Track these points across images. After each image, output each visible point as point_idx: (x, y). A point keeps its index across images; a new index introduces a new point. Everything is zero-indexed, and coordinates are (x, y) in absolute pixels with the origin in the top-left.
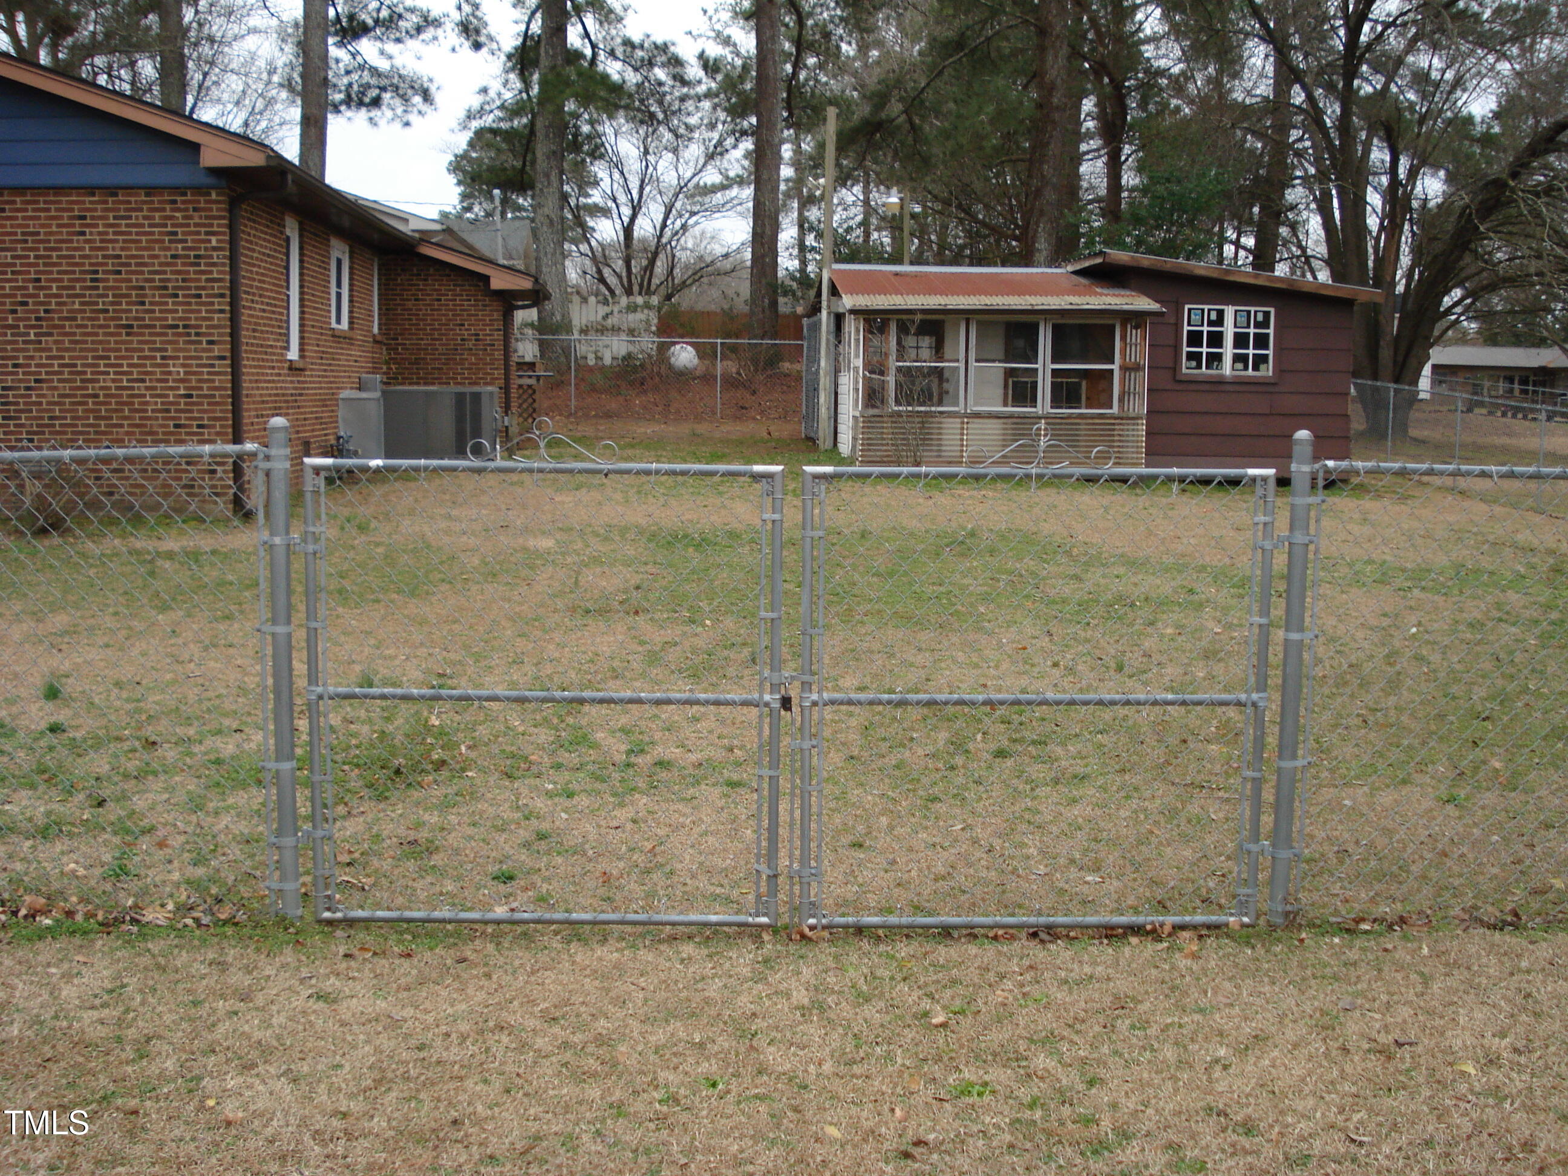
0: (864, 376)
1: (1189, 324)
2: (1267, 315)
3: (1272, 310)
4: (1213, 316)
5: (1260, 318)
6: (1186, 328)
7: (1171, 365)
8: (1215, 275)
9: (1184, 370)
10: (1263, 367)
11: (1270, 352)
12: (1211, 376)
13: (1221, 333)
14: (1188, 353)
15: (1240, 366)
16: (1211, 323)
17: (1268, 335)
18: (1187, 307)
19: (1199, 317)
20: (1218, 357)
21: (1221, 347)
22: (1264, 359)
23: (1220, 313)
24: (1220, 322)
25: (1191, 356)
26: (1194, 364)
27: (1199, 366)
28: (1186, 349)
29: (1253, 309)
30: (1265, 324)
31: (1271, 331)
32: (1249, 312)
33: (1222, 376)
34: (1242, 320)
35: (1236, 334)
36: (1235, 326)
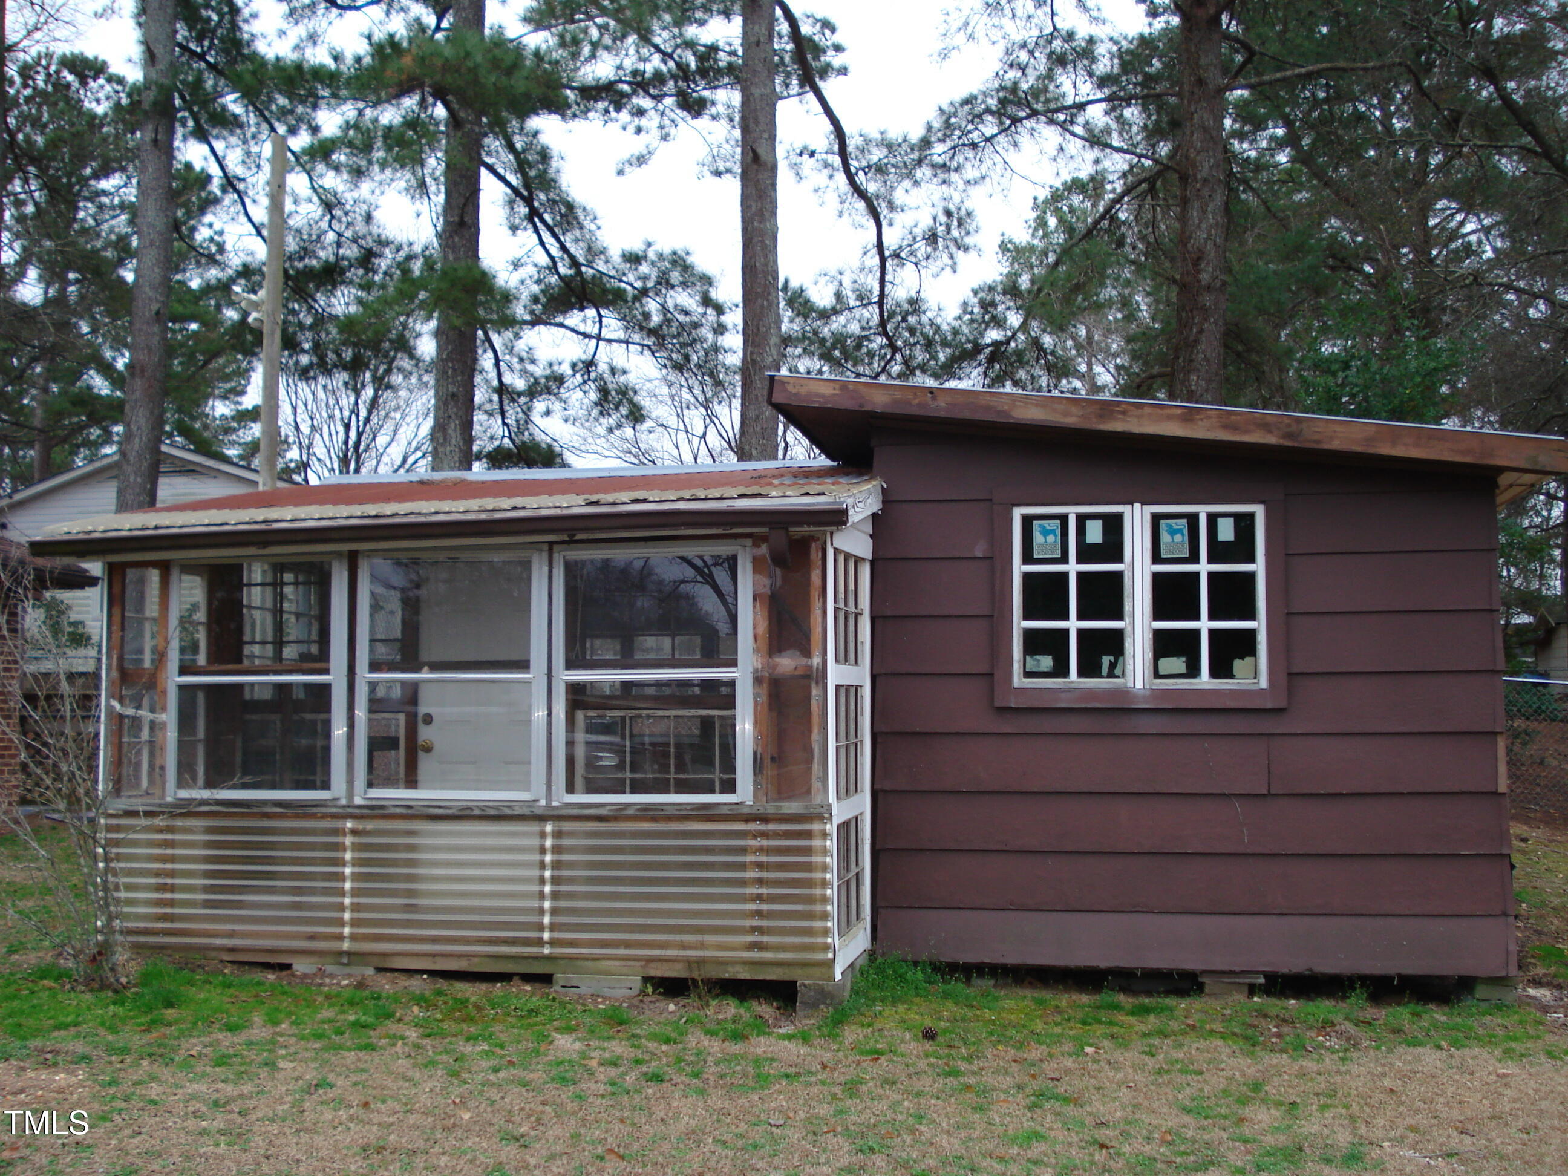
0: (110, 709)
1: (1028, 557)
2: (1245, 523)
3: (1259, 511)
4: (1095, 533)
5: (1226, 531)
6: (1019, 568)
7: (983, 668)
8: (1072, 419)
9: (1018, 680)
10: (1240, 666)
11: (1260, 625)
12: (1091, 693)
13: (1119, 575)
14: (1028, 634)
15: (1174, 664)
16: (1086, 553)
17: (1251, 577)
18: (1018, 513)
19: (1053, 539)
20: (1114, 643)
21: (1120, 617)
22: (1245, 643)
23: (1114, 525)
24: (1112, 548)
25: (1035, 642)
26: (1046, 662)
27: (1061, 669)
28: (1020, 624)
29: (1203, 511)
30: (1243, 550)
31: (1259, 567)
32: (1193, 519)
33: (1125, 692)
34: (1175, 541)
35: (1157, 577)
36: (1157, 559)
